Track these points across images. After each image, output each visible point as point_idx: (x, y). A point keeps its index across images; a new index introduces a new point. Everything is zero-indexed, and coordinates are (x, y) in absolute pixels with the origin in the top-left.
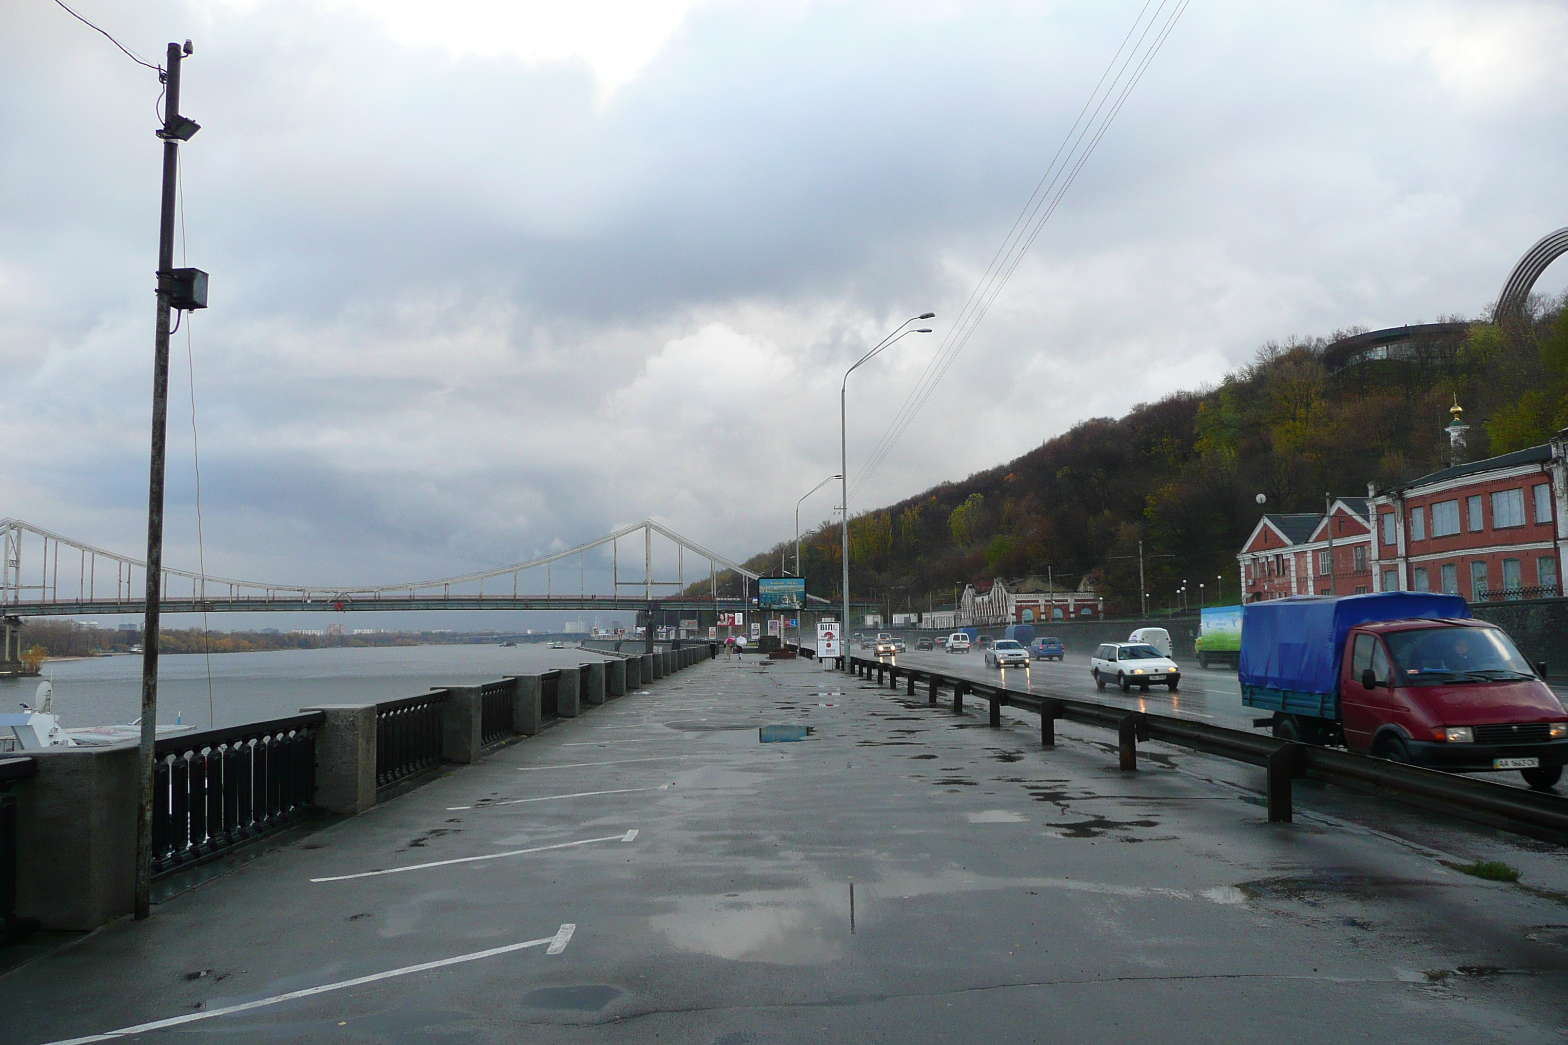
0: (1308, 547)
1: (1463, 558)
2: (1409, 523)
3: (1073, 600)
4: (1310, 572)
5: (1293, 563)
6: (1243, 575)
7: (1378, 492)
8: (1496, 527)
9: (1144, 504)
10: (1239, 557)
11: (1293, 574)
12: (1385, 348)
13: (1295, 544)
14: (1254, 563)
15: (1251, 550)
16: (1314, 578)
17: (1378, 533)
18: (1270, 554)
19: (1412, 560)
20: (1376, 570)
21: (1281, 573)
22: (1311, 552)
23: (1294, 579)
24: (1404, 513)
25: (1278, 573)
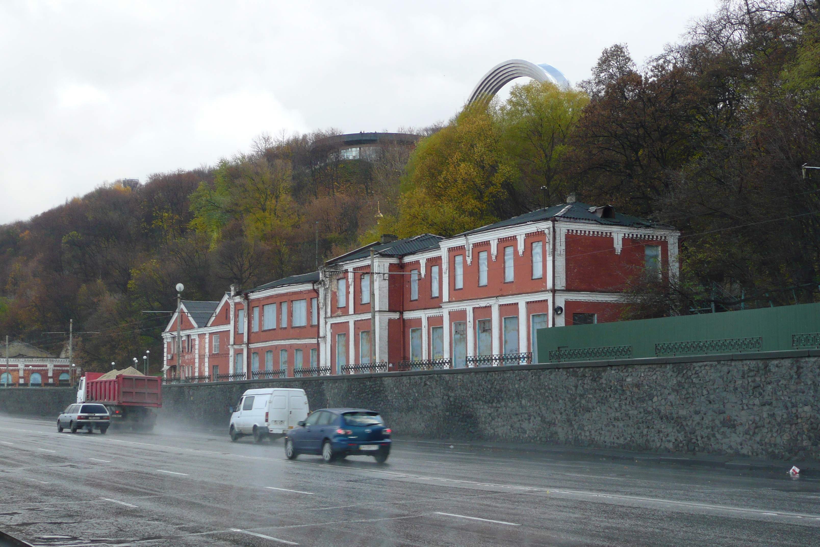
0: (207, 330)
1: (276, 347)
2: (251, 318)
3: (52, 366)
4: (207, 350)
5: (197, 342)
6: (165, 350)
7: (237, 292)
8: (294, 326)
9: (129, 277)
10: (163, 335)
11: (197, 351)
12: (358, 149)
13: (199, 327)
14: (174, 340)
15: (171, 331)
16: (209, 355)
17: (235, 324)
18: (183, 333)
19: (251, 346)
20: (231, 352)
21: (190, 351)
22: (208, 334)
23: (197, 356)
24: (248, 309)
25: (188, 351)
